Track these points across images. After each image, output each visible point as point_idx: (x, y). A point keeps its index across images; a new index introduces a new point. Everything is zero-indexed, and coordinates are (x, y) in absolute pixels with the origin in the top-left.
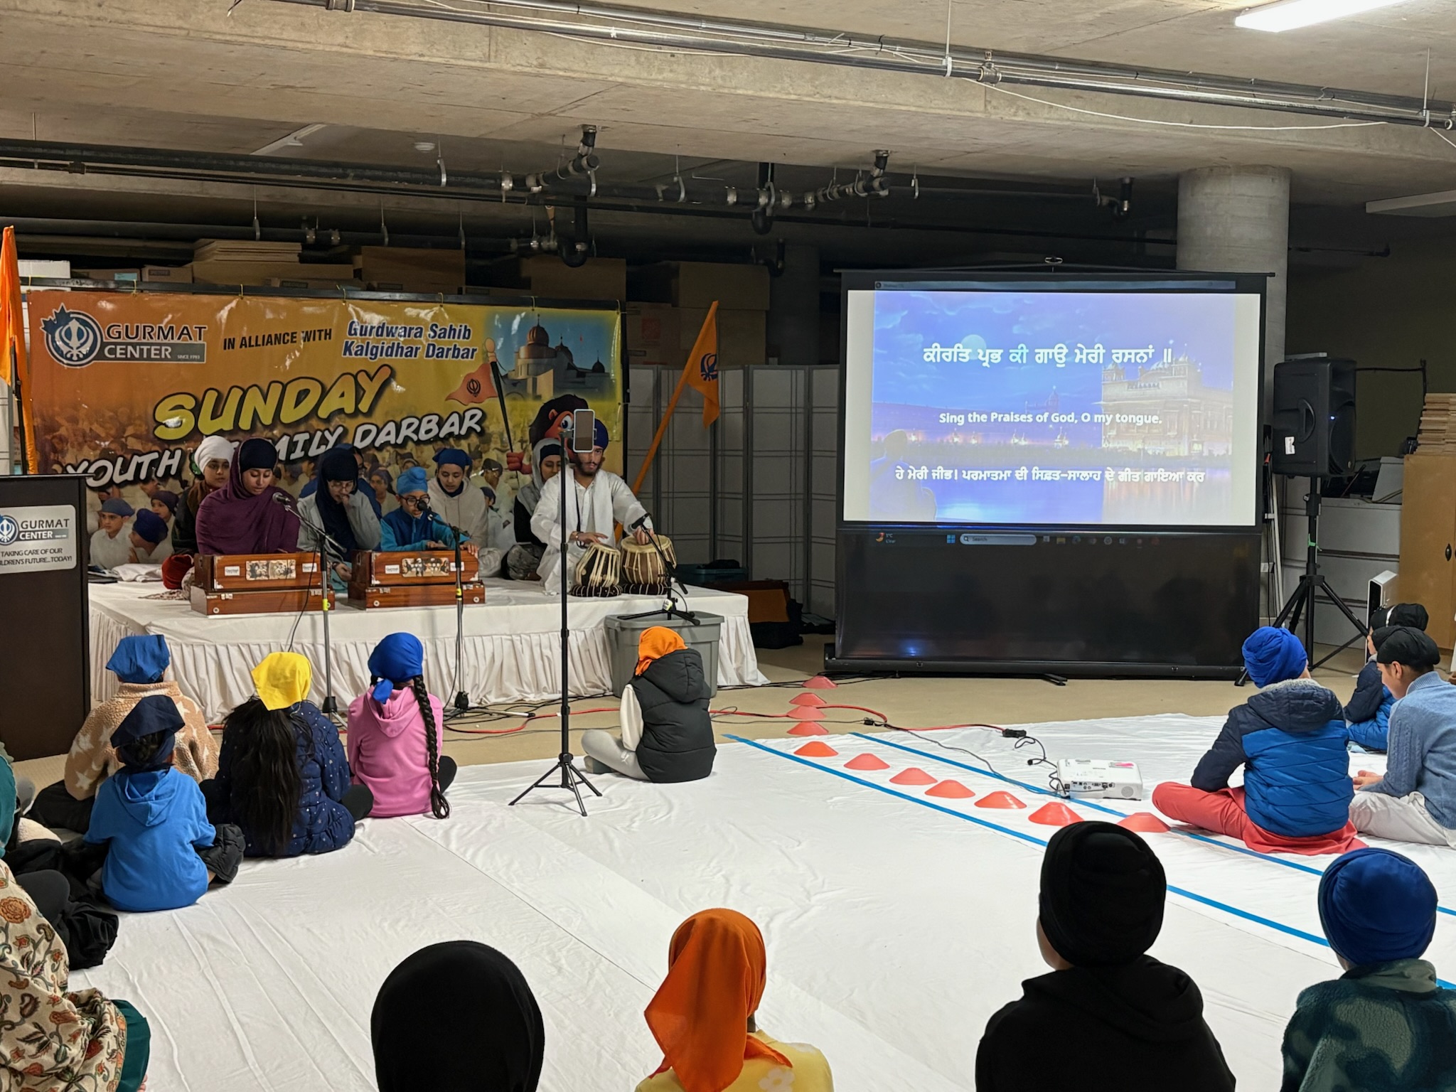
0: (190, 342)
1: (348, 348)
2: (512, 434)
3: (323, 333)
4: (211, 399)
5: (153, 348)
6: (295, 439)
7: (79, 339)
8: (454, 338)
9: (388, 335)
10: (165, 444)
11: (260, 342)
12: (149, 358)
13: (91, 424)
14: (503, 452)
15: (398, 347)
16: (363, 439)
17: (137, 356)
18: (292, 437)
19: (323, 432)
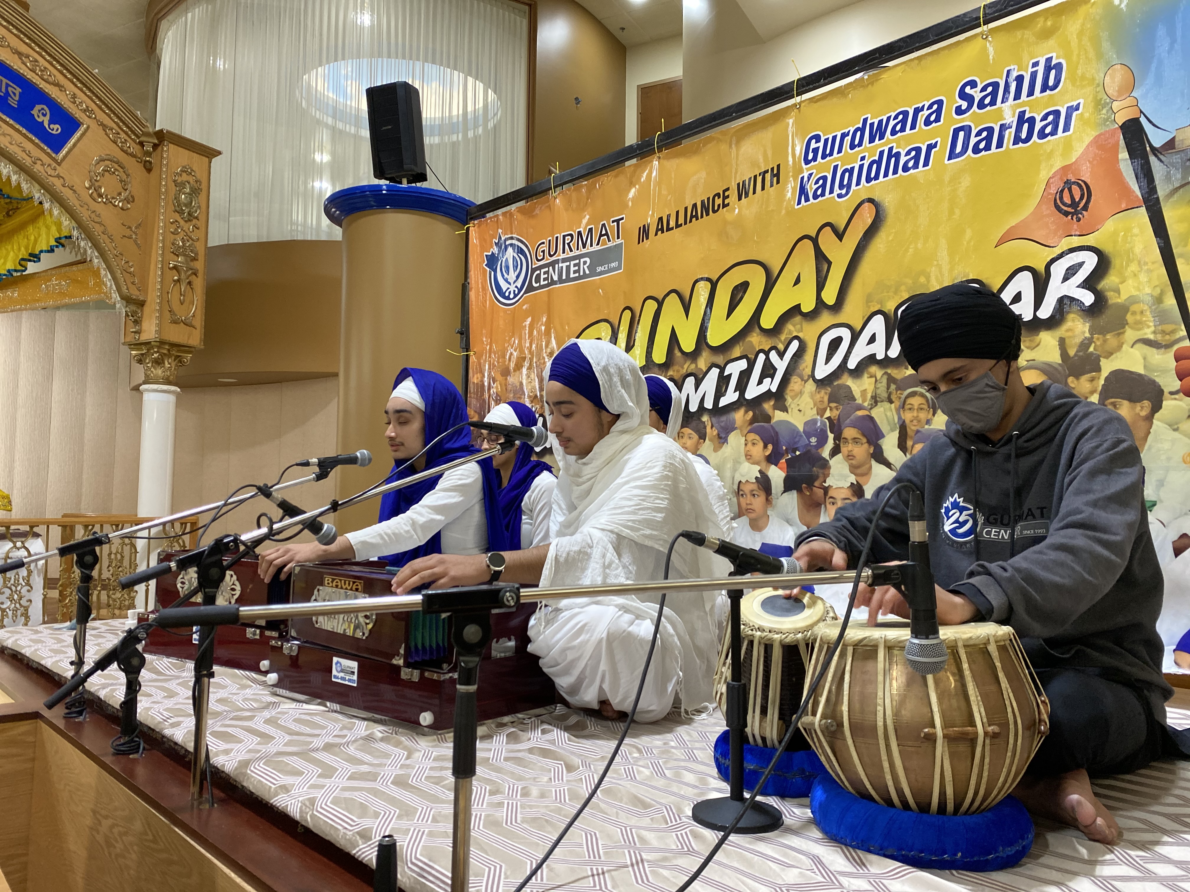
0: (608, 245)
1: (803, 190)
3: (768, 176)
5: (572, 263)
6: (727, 372)
7: (515, 271)
8: (1017, 97)
9: (872, 140)
11: (682, 219)
15: (890, 156)
18: (722, 369)
19: (767, 354)
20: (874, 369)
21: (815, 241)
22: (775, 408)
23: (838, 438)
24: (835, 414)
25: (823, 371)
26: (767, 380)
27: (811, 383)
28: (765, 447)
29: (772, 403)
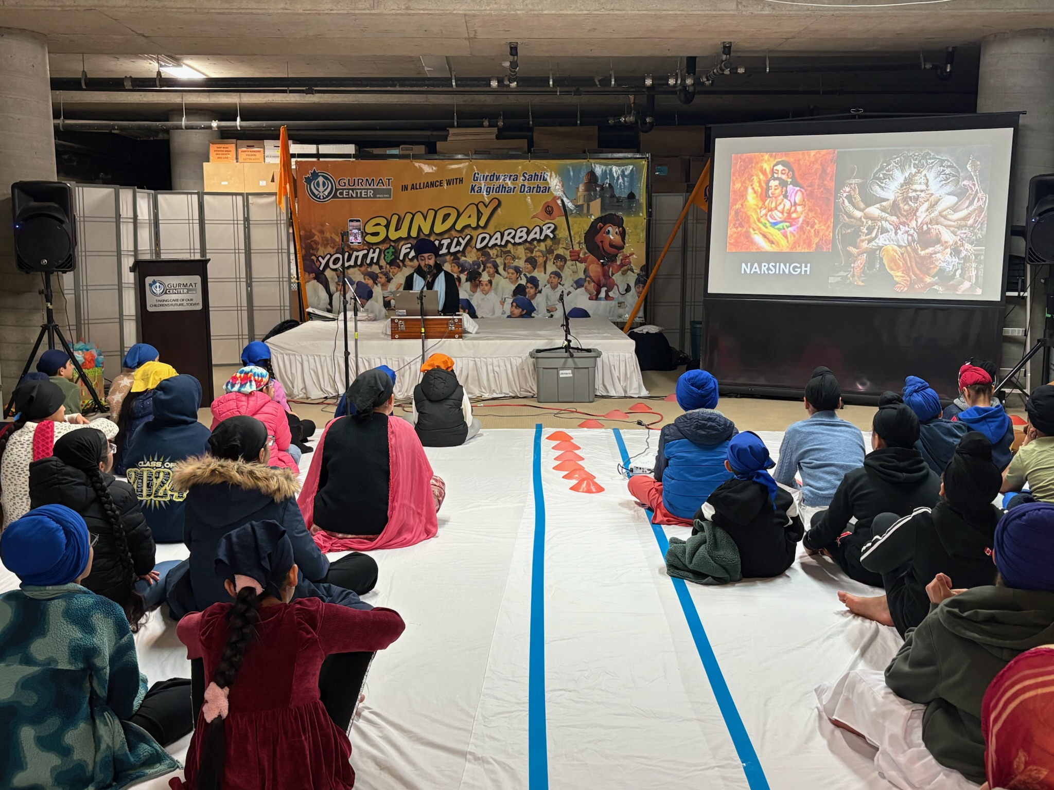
0: (385, 187)
1: (473, 189)
2: (573, 238)
3: (458, 180)
4: (395, 218)
5: (363, 191)
6: (442, 243)
7: (324, 187)
8: (537, 180)
9: (497, 180)
10: (370, 246)
11: (422, 186)
12: (361, 197)
13: (331, 234)
14: (567, 249)
15: (503, 187)
16: (481, 243)
17: (354, 196)
18: (440, 242)
19: (458, 238)
20: (497, 247)
21: (477, 206)
22: (462, 256)
23: (485, 267)
24: (484, 259)
25: (479, 246)
26: (458, 247)
27: (475, 250)
28: (459, 268)
29: (460, 254)
